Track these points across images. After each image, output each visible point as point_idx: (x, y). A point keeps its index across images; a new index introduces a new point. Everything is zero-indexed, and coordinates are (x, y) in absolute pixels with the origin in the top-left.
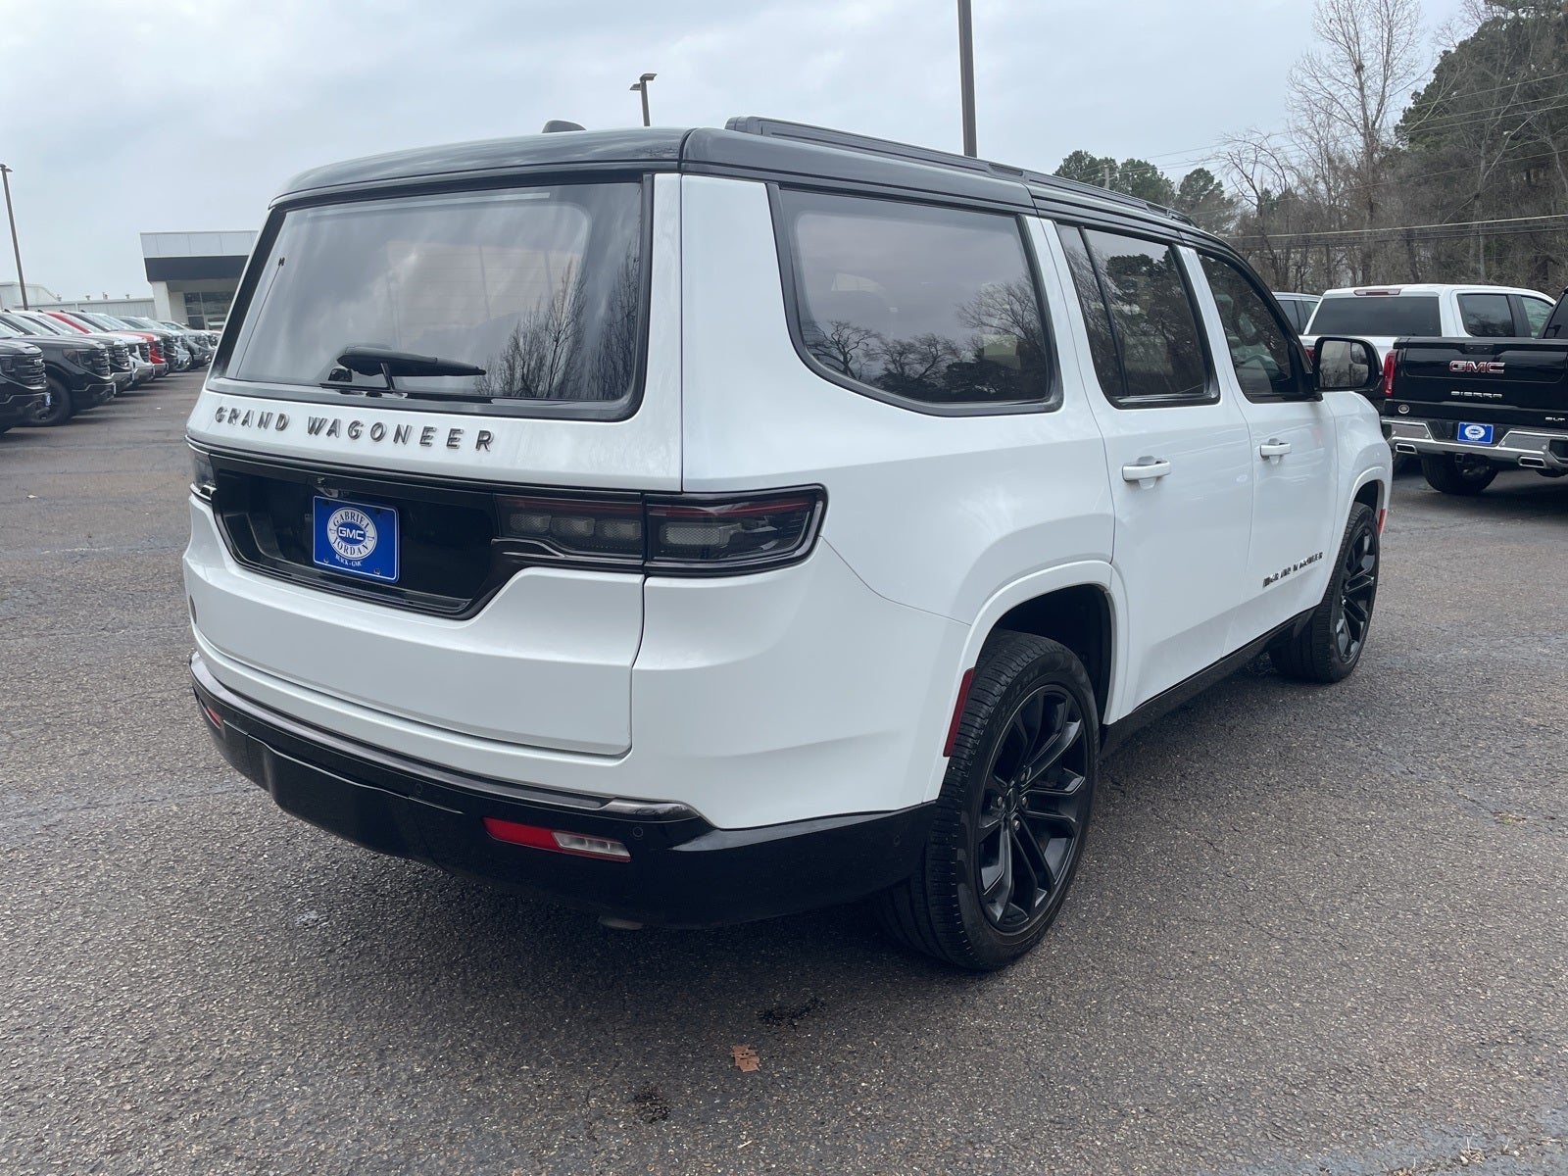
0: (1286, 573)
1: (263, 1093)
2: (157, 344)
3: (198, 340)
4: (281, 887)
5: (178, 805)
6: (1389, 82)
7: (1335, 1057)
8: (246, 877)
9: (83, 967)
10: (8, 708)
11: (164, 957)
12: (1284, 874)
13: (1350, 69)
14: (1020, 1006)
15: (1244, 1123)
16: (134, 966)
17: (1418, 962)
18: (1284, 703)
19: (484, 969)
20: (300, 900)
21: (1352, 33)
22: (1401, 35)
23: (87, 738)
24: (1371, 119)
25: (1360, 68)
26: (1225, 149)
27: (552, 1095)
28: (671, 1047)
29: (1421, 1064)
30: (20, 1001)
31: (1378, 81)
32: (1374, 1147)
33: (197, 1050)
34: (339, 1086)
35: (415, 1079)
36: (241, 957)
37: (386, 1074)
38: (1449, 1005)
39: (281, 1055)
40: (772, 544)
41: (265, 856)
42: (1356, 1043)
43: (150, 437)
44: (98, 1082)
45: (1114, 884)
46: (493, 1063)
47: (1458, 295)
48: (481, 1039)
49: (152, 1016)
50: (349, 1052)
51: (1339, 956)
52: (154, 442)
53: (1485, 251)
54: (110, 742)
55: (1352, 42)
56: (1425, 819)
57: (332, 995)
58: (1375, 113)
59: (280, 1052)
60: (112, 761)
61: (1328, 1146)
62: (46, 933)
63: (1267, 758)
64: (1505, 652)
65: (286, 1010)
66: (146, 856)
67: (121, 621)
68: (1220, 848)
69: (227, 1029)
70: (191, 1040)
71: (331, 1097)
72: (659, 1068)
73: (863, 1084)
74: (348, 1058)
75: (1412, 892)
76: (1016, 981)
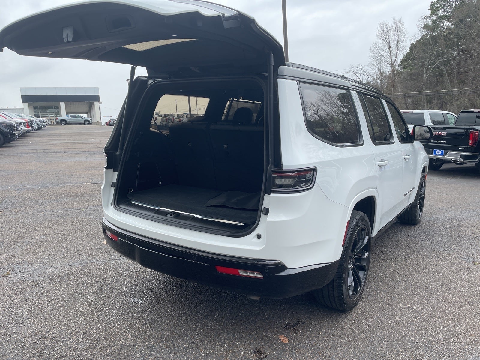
0: (408, 193)
1: (140, 355)
2: (28, 122)
3: (40, 121)
4: (123, 291)
5: (81, 267)
6: (398, 51)
7: (451, 333)
8: (111, 288)
9: (68, 318)
10: (14, 237)
11: (93, 314)
12: (421, 281)
13: (387, 48)
14: (359, 321)
15: (432, 352)
16: (85, 317)
17: (466, 305)
18: (404, 231)
19: (195, 315)
20: (130, 295)
21: (388, 37)
22: (401, 38)
23: (43, 246)
24: (393, 62)
25: (390, 47)
26: (352, 69)
27: (229, 352)
28: (260, 336)
29: (475, 333)
30: (51, 329)
31: (395, 51)
32: (470, 357)
33: (114, 342)
34: (163, 352)
35: (186, 349)
36: (118, 313)
37: (176, 347)
38: (478, 317)
39: (141, 343)
40: (304, 184)
41: (115, 282)
42: (456, 328)
43: (31, 151)
44: (86, 353)
45: (374, 285)
46: (208, 343)
47: (429, 113)
48: (201, 336)
49: (96, 332)
50: (162, 341)
51: (443, 304)
52: (32, 153)
53: (426, 100)
54: (52, 247)
55: (387, 40)
56: (454, 264)
57: (151, 324)
58: (394, 60)
59: (141, 342)
60: (54, 253)
61: (457, 358)
62: (52, 308)
63: (404, 247)
64: (460, 215)
65: (138, 329)
66: (76, 283)
67: (41, 209)
68: (400, 273)
69: (121, 335)
70: (111, 339)
71: (161, 355)
72: (259, 343)
73: (321, 346)
74: (162, 343)
75: (458, 285)
76: (355, 313)
